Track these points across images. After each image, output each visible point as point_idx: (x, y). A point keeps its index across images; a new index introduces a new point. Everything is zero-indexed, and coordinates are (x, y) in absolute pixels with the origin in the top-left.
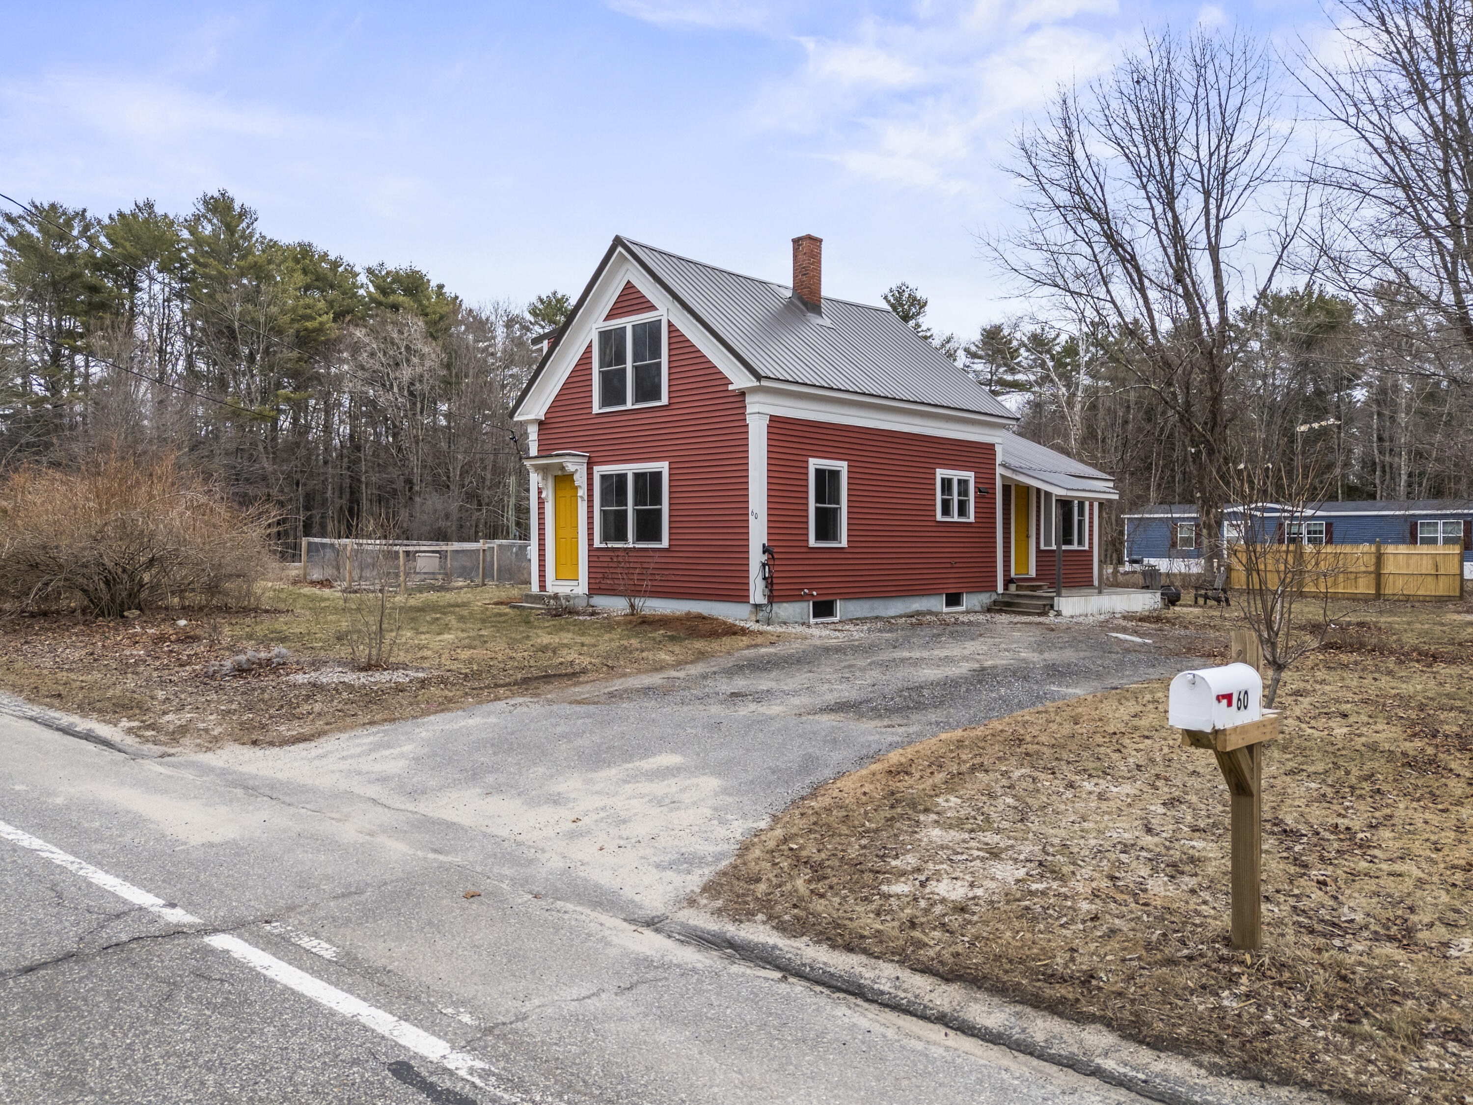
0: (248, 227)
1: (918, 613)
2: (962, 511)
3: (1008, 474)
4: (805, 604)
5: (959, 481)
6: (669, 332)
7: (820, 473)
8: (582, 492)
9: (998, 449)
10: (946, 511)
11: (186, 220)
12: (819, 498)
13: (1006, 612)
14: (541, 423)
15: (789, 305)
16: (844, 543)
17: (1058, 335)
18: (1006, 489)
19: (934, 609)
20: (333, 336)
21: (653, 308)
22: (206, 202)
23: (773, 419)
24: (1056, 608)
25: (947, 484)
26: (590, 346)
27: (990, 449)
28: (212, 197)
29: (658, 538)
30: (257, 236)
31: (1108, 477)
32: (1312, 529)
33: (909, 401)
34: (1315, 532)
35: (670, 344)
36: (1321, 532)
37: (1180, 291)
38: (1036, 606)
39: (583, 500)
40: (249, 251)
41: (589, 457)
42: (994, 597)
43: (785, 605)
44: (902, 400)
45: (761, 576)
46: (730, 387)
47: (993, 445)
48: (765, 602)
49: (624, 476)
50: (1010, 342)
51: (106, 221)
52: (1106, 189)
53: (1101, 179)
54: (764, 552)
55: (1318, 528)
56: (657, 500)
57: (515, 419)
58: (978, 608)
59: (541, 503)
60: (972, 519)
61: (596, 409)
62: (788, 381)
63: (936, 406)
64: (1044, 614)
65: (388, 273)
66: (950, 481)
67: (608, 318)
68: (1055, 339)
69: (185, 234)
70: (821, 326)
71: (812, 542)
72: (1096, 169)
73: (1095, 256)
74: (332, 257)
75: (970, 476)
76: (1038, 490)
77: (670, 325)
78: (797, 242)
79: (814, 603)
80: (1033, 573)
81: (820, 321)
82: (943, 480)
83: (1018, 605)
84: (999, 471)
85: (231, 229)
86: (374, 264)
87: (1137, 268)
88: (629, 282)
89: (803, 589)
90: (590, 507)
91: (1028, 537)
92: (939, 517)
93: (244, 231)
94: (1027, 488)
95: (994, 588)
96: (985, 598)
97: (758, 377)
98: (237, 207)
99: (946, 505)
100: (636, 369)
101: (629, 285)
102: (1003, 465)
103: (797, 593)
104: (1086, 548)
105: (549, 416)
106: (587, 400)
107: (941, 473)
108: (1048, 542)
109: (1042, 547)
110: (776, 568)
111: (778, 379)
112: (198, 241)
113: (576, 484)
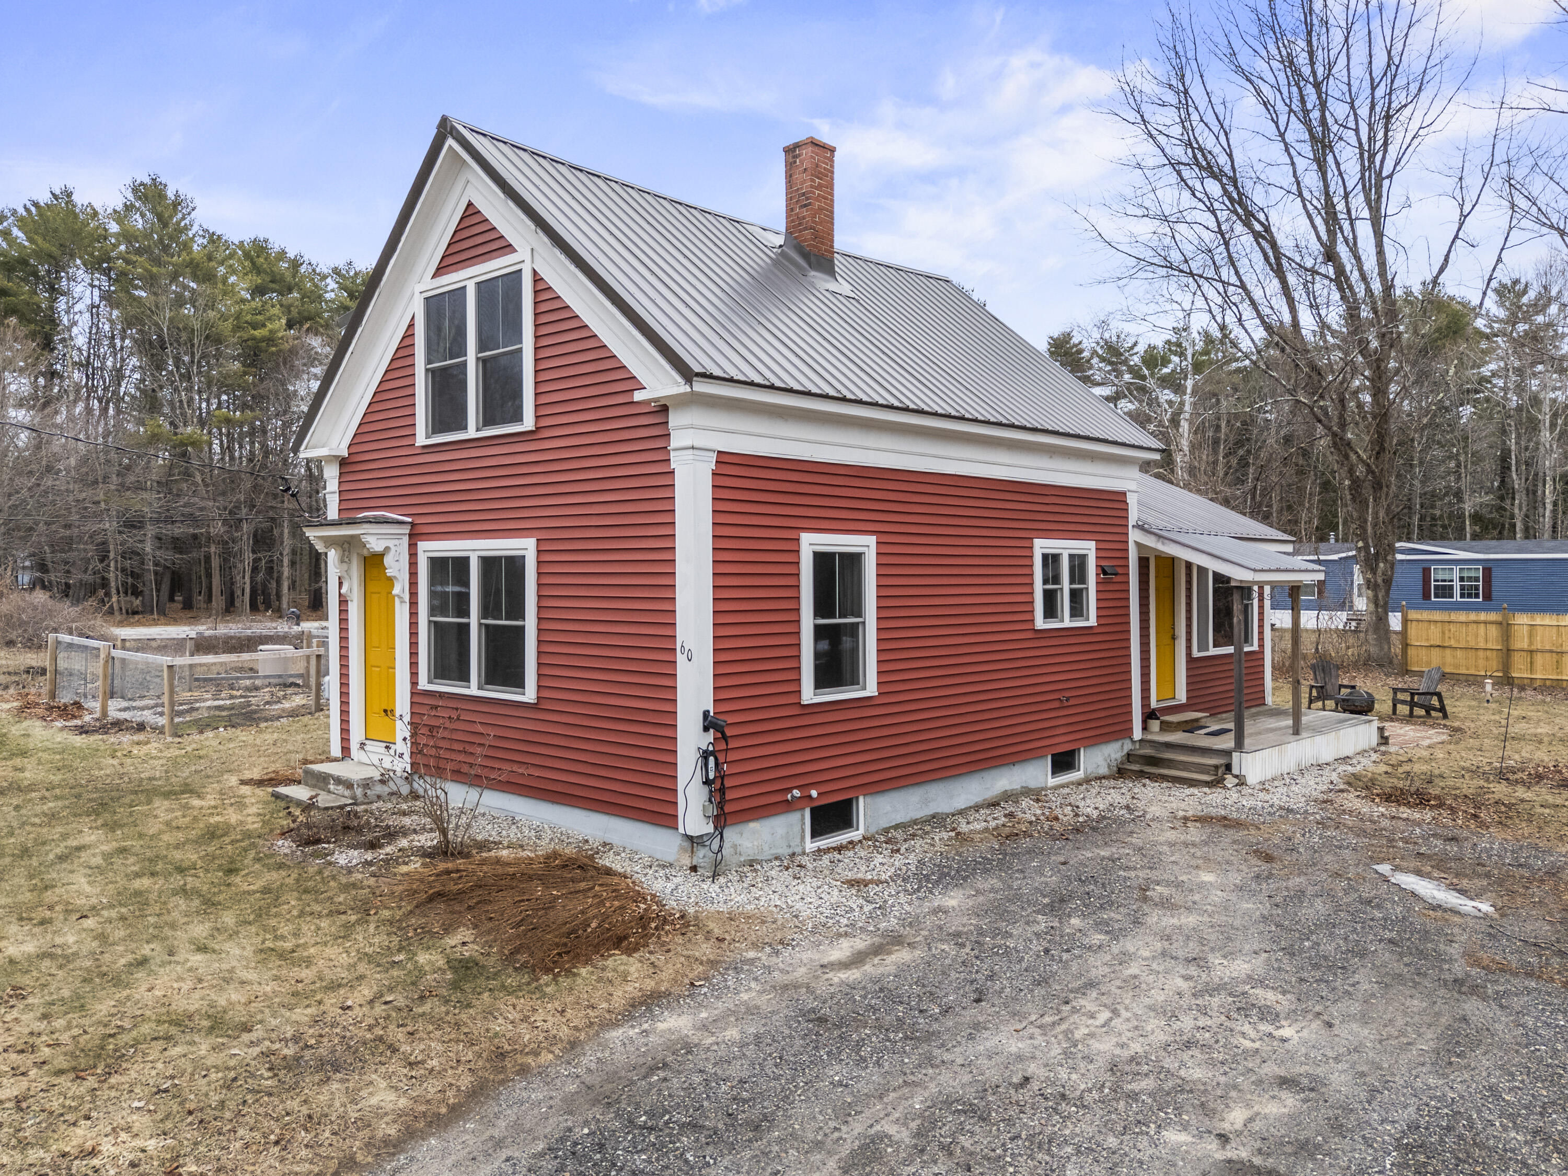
0: (183, 218)
1: (1009, 796)
2: (1077, 610)
3: (1150, 542)
4: (794, 817)
5: (1071, 557)
6: (536, 292)
7: (823, 560)
8: (401, 588)
9: (1132, 500)
10: (1051, 611)
11: (115, 211)
12: (823, 606)
13: (1153, 778)
14: (343, 462)
15: (781, 260)
16: (871, 689)
17: (1135, 344)
18: (1143, 563)
19: (1033, 784)
20: (286, 346)
21: (508, 248)
22: (135, 190)
23: (725, 460)
24: (1235, 771)
25: (1051, 561)
26: (411, 325)
27: (1118, 500)
28: (142, 184)
29: (518, 682)
30: (195, 228)
31: (1286, 537)
32: (1465, 575)
33: (988, 423)
34: (1470, 579)
35: (536, 315)
36: (1477, 579)
37: (1331, 272)
38: (1202, 769)
39: (402, 602)
40: (186, 246)
41: (413, 524)
42: (1128, 746)
43: (753, 825)
44: (976, 421)
45: (699, 777)
46: (638, 396)
47: (1124, 494)
48: (710, 828)
49: (466, 560)
50: (1081, 351)
51: (21, 211)
52: (1231, 136)
53: (1226, 124)
54: (706, 729)
55: (1473, 574)
56: (518, 611)
57: (302, 455)
58: (1103, 770)
59: (343, 601)
60: (1092, 621)
61: (421, 439)
62: (752, 384)
63: (1035, 430)
64: (1217, 783)
65: (356, 274)
66: (1056, 558)
67: (440, 271)
68: (1132, 348)
69: (114, 228)
70: (834, 293)
71: (809, 694)
72: (1220, 109)
73: (1219, 226)
74: (291, 254)
75: (1088, 548)
76: (1189, 565)
77: (537, 279)
78: (791, 151)
79: (813, 811)
80: (1182, 696)
81: (833, 286)
82: (1045, 557)
83: (1170, 764)
84: (1134, 536)
85: (163, 222)
86: (341, 263)
87: (1274, 245)
88: (470, 204)
89: (790, 790)
90: (414, 614)
91: (1174, 638)
92: (1040, 623)
93: (178, 223)
94: (1173, 560)
95: (1127, 732)
96: (1113, 752)
97: (688, 374)
98: (170, 194)
99: (1050, 599)
100: (484, 363)
101: (471, 211)
102: (1140, 527)
103: (779, 798)
104: (1255, 647)
105: (354, 449)
106: (408, 421)
107: (1041, 546)
108: (1203, 646)
109: (1196, 654)
110: (732, 756)
111: (731, 380)
112: (127, 236)
113: (389, 573)
